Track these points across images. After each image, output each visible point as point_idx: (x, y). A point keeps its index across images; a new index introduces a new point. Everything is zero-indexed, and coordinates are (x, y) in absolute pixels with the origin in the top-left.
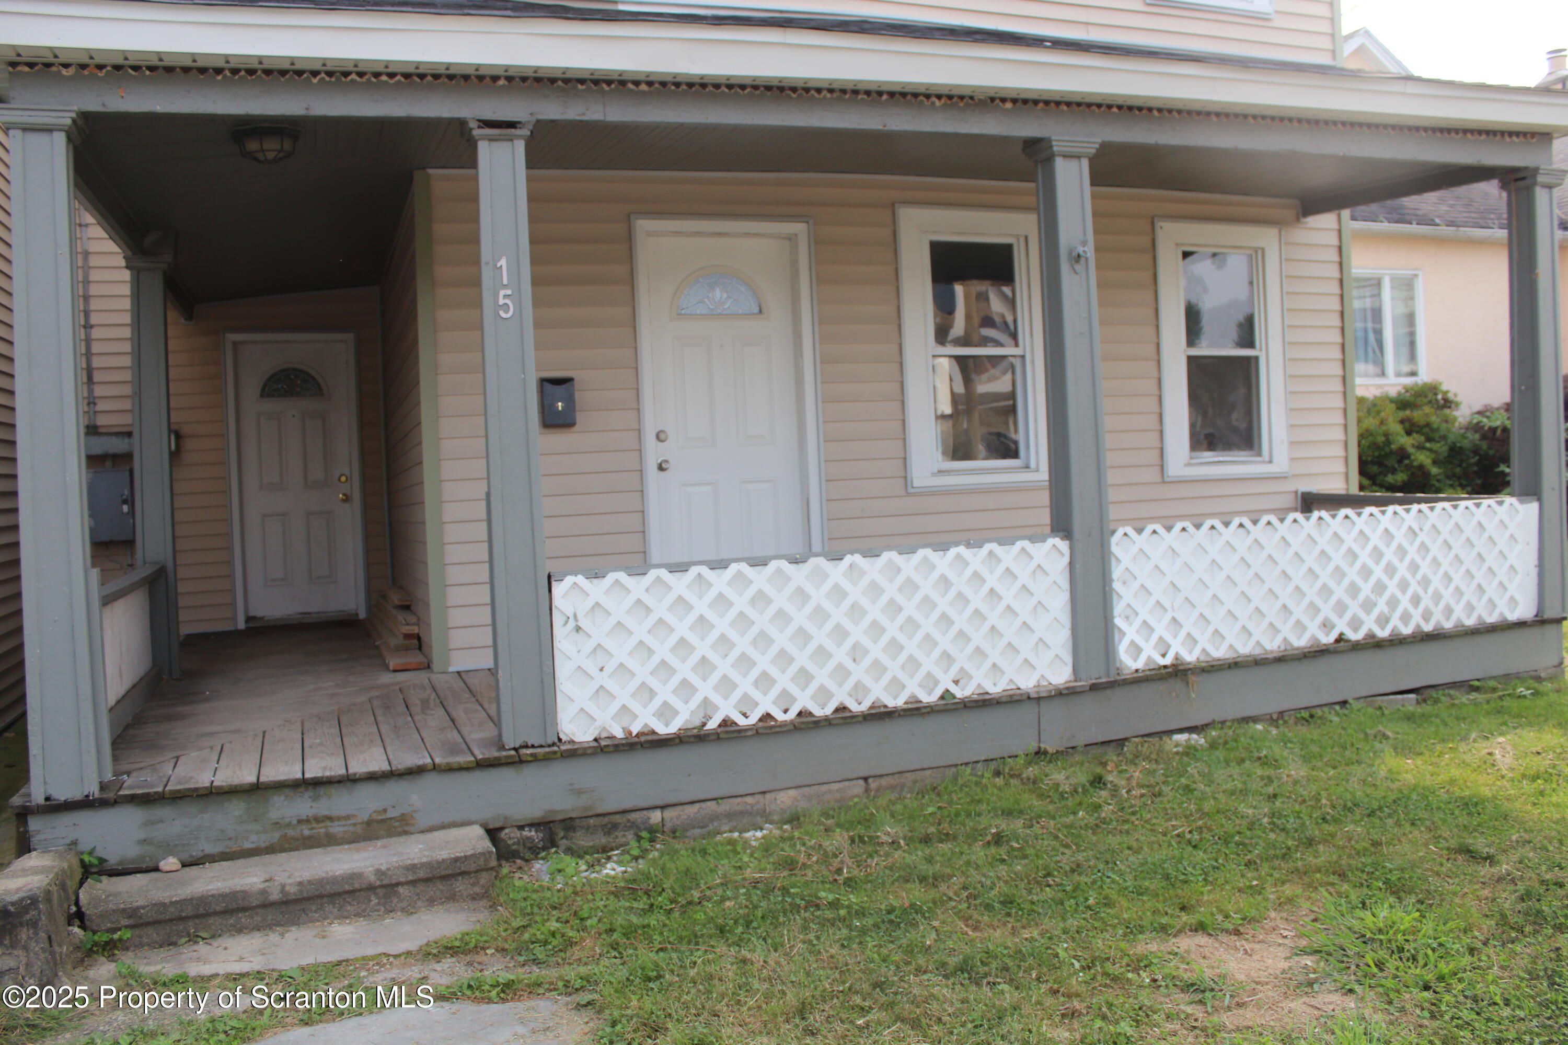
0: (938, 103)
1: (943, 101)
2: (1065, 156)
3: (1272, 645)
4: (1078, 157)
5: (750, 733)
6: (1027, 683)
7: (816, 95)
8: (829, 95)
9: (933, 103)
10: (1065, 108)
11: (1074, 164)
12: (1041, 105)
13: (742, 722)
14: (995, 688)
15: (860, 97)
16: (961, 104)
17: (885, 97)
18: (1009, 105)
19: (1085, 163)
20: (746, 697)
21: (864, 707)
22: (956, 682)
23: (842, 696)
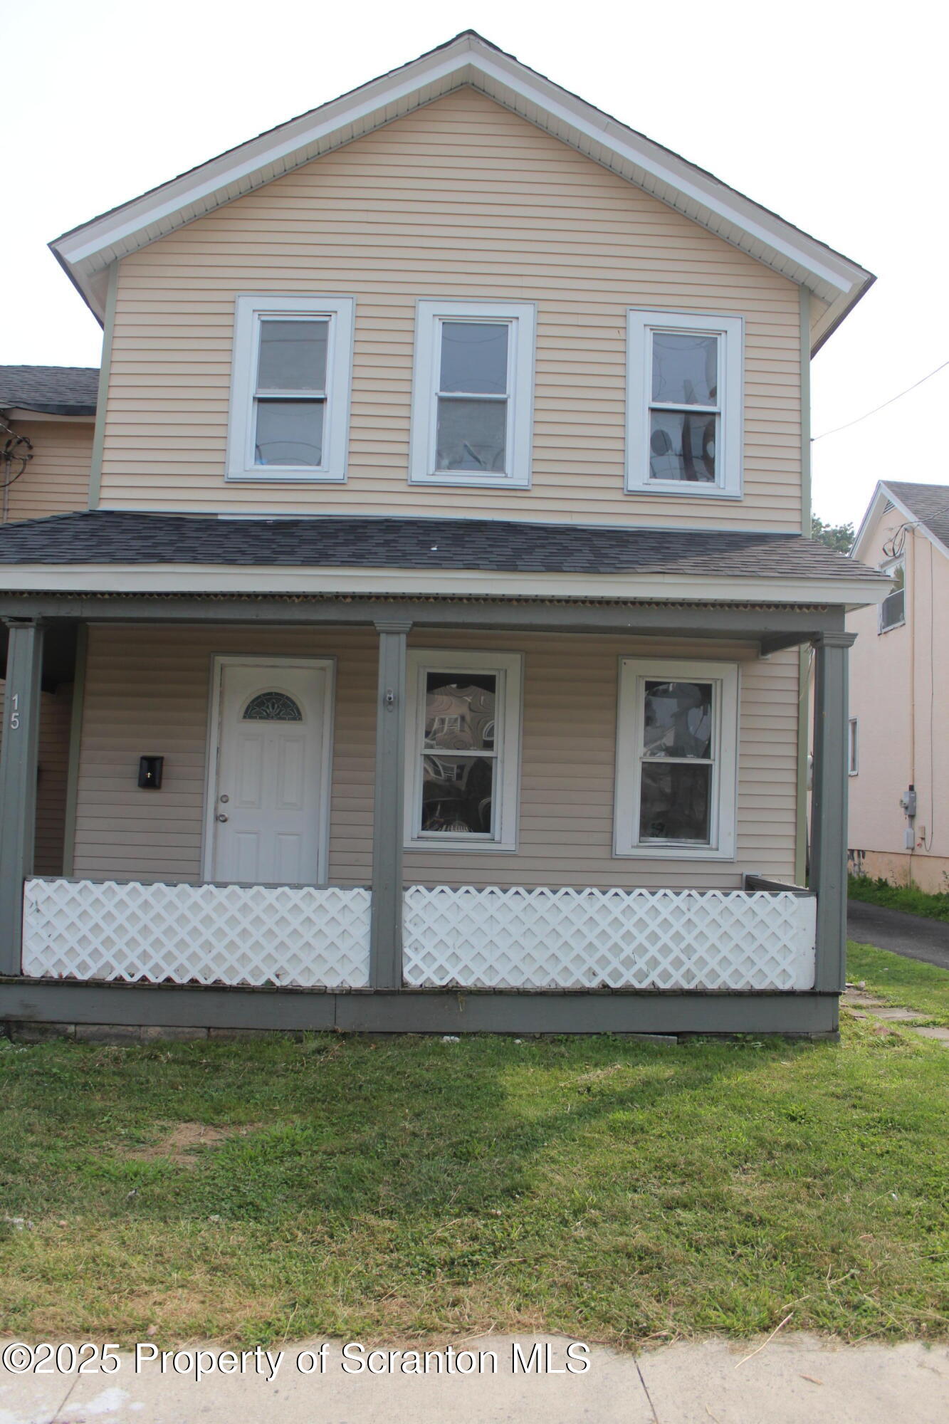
0: (296, 600)
1: (300, 599)
2: (388, 633)
3: (540, 982)
4: (398, 633)
5: (129, 987)
6: (332, 983)
7: (214, 598)
8: (222, 598)
9: (294, 601)
10: (392, 600)
11: (394, 639)
12: (373, 599)
13: (128, 979)
14: (306, 982)
15: (243, 598)
16: (314, 601)
17: (260, 598)
18: (349, 600)
19: (403, 637)
20: (132, 964)
21: (209, 982)
22: (278, 976)
23: (194, 972)
